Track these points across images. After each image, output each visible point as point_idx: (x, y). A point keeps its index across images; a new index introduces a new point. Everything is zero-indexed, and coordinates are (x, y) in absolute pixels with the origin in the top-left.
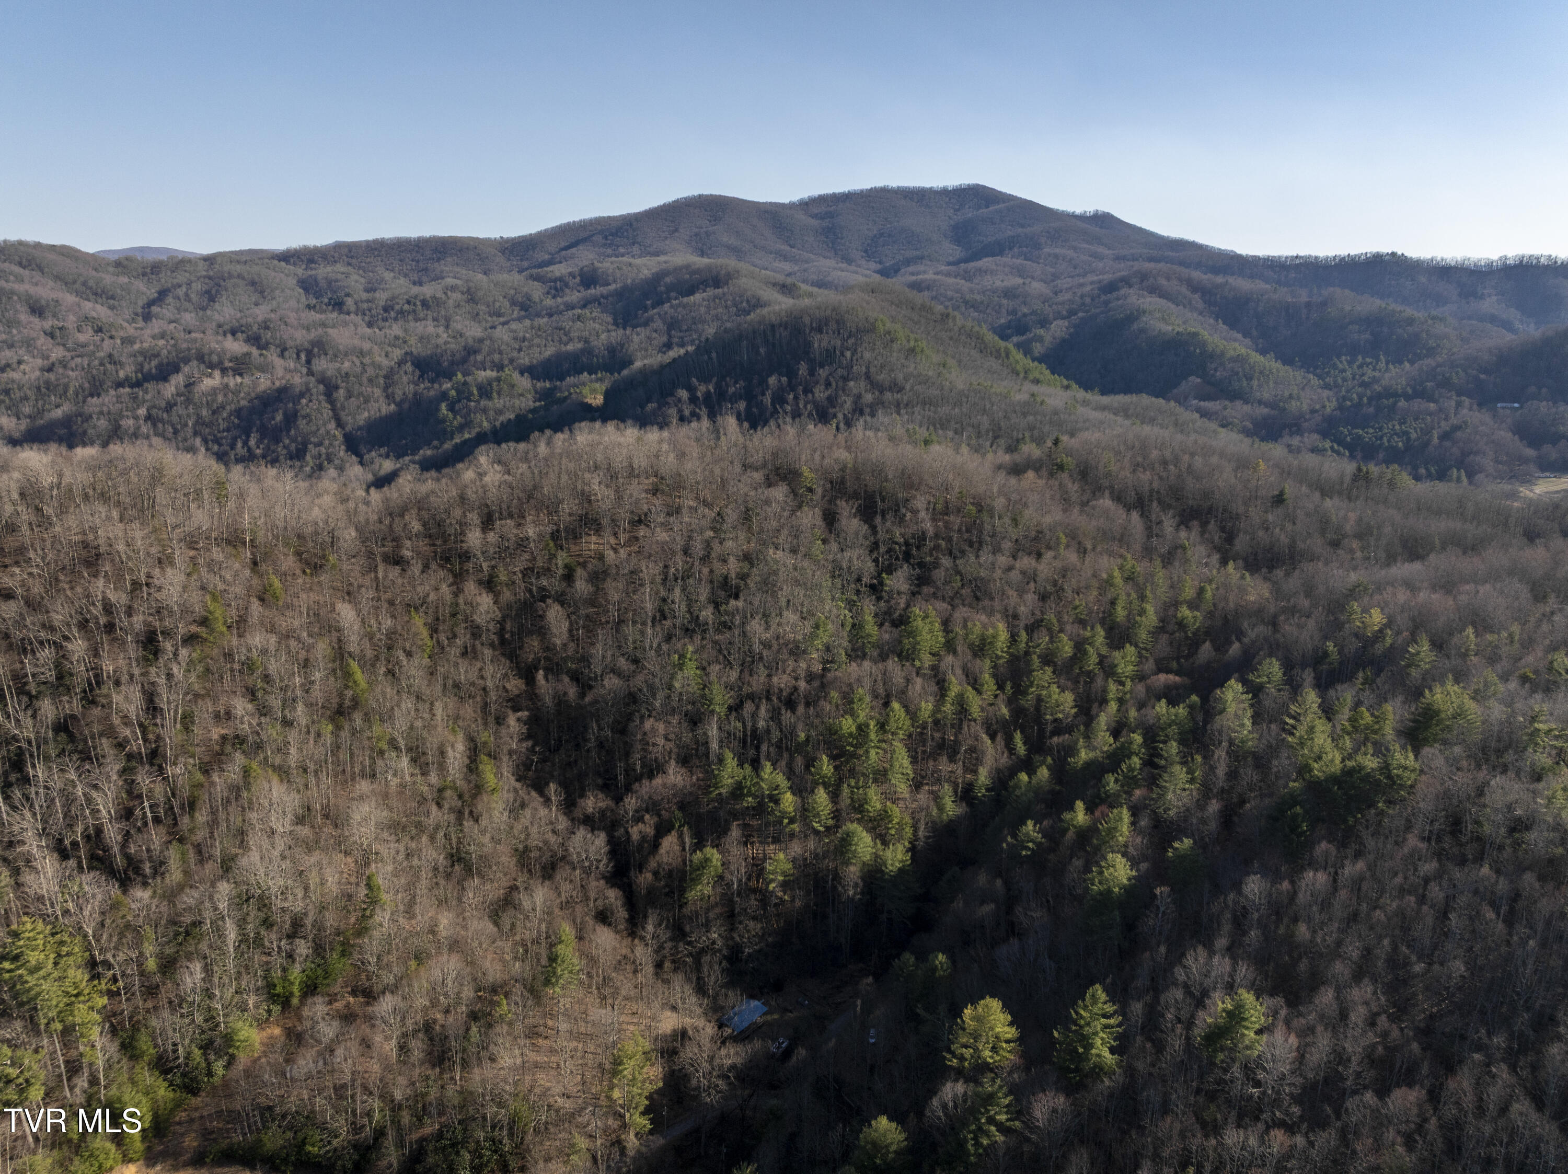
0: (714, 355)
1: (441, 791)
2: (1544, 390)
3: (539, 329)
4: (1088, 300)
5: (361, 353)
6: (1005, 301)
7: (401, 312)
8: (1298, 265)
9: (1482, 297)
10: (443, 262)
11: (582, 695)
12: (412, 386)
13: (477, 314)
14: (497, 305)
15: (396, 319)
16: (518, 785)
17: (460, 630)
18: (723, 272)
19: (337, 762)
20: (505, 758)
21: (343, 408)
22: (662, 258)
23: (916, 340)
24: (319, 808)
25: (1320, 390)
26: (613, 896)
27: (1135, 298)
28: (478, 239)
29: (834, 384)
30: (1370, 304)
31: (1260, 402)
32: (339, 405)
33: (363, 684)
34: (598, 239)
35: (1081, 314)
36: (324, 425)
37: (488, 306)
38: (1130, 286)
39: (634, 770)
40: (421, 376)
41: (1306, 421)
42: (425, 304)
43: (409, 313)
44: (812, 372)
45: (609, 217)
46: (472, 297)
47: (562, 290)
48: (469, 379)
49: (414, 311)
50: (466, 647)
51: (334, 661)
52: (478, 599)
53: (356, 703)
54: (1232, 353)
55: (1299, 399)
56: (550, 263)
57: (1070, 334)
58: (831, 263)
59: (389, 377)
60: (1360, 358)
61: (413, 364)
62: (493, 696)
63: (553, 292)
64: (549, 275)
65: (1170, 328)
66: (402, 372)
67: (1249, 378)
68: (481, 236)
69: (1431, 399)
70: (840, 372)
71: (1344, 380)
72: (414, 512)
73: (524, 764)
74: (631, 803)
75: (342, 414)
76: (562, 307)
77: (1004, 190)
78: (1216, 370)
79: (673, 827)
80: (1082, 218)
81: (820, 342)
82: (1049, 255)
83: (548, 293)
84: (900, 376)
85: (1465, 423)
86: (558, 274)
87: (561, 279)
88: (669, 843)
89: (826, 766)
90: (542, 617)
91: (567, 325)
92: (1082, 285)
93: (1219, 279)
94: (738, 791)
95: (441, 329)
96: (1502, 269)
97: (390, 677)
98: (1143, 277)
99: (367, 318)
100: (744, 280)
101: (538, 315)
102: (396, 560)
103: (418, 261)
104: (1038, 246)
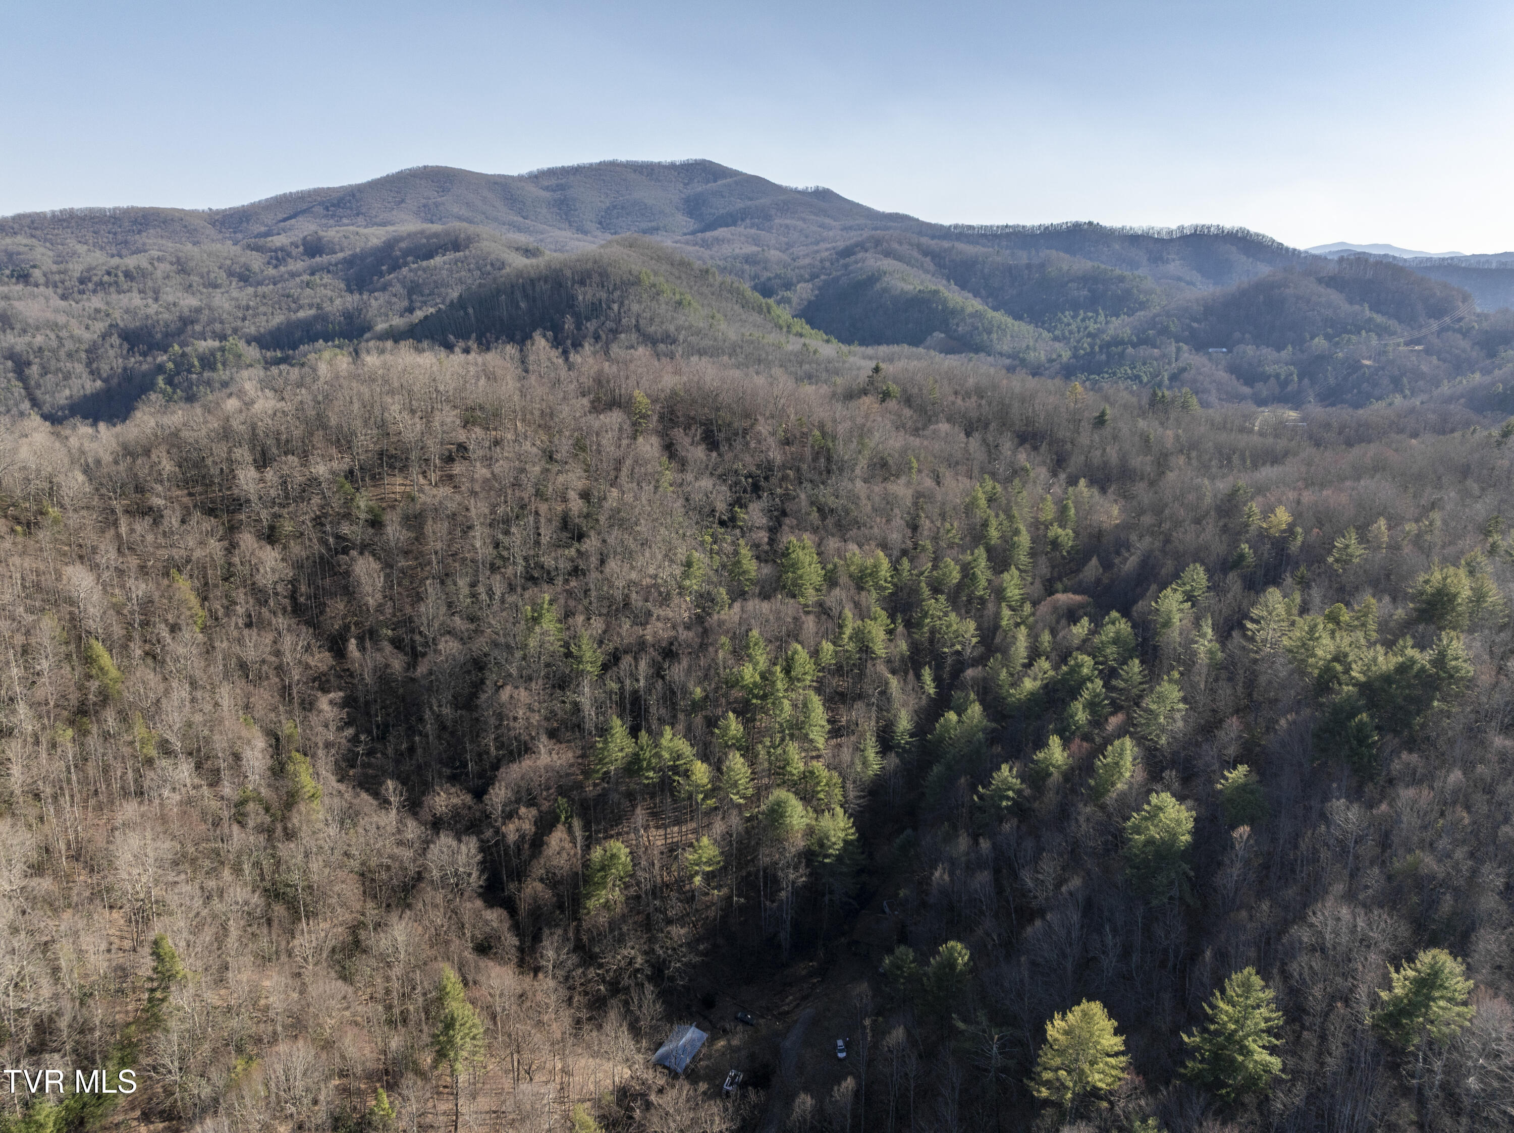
0: (471, 311)
1: (243, 802)
2: (1247, 336)
3: (264, 297)
4: (827, 264)
5: (54, 326)
6: (747, 267)
7: (101, 284)
8: (1008, 235)
9: (1167, 262)
10: (144, 234)
11: (412, 665)
12: (120, 360)
13: (190, 286)
14: (212, 275)
15: (95, 291)
16: (342, 787)
17: (240, 595)
18: (462, 236)
19: (84, 781)
20: (321, 753)
21: (38, 386)
22: (390, 228)
23: (681, 294)
24: (63, 846)
25: (1051, 343)
26: (495, 917)
27: (872, 262)
28: (183, 210)
29: (604, 337)
30: (1080, 265)
31: (1001, 354)
32: (33, 383)
33: (114, 673)
34: (320, 210)
35: (823, 277)
36: (17, 405)
37: (202, 277)
38: (866, 251)
39: (488, 753)
40: (131, 349)
41: (1046, 369)
42: (128, 275)
43: (110, 284)
44: (579, 326)
45: (329, 189)
46: (182, 267)
47: (284, 259)
48: (188, 349)
49: (116, 282)
50: (250, 616)
51: (67, 643)
52: (261, 554)
53: (105, 698)
54: (970, 310)
55: (1035, 350)
56: (267, 234)
57: (817, 296)
58: (568, 234)
59: (93, 353)
60: (1081, 312)
61: (120, 336)
62: (296, 674)
63: (274, 262)
64: (269, 245)
65: (912, 287)
66: (107, 346)
67: (989, 332)
68: (187, 208)
69: (1154, 346)
70: (610, 324)
71: (1071, 332)
72: (163, 448)
73: (345, 759)
74: (499, 795)
75: (38, 393)
76: (286, 276)
77: (730, 166)
78: (957, 325)
79: (557, 819)
80: (804, 193)
81: (584, 295)
82: (781, 226)
83: (269, 263)
84: (672, 328)
85: (1190, 365)
86: (278, 244)
87: (282, 249)
88: (557, 839)
89: (734, 726)
90: (347, 574)
91: (296, 292)
92: (817, 252)
93: (946, 244)
94: (633, 766)
95: (150, 301)
96: (1180, 238)
97: (149, 661)
98: (877, 242)
99: (60, 291)
100: (486, 243)
101: (260, 283)
102: (144, 511)
103: (115, 234)
104: (768, 218)
